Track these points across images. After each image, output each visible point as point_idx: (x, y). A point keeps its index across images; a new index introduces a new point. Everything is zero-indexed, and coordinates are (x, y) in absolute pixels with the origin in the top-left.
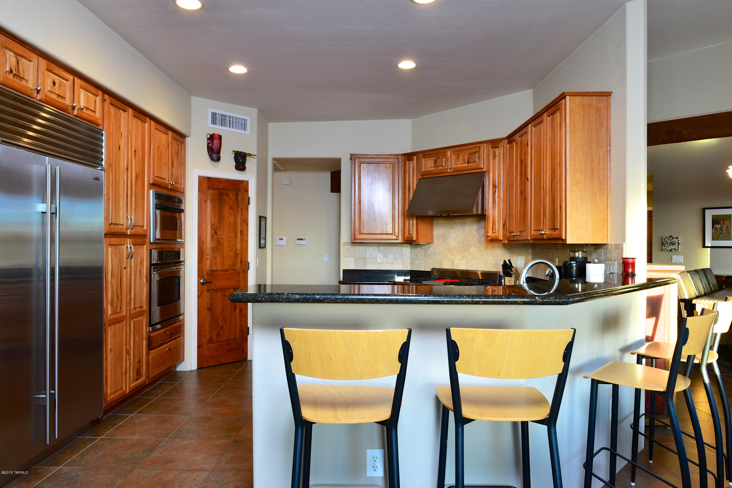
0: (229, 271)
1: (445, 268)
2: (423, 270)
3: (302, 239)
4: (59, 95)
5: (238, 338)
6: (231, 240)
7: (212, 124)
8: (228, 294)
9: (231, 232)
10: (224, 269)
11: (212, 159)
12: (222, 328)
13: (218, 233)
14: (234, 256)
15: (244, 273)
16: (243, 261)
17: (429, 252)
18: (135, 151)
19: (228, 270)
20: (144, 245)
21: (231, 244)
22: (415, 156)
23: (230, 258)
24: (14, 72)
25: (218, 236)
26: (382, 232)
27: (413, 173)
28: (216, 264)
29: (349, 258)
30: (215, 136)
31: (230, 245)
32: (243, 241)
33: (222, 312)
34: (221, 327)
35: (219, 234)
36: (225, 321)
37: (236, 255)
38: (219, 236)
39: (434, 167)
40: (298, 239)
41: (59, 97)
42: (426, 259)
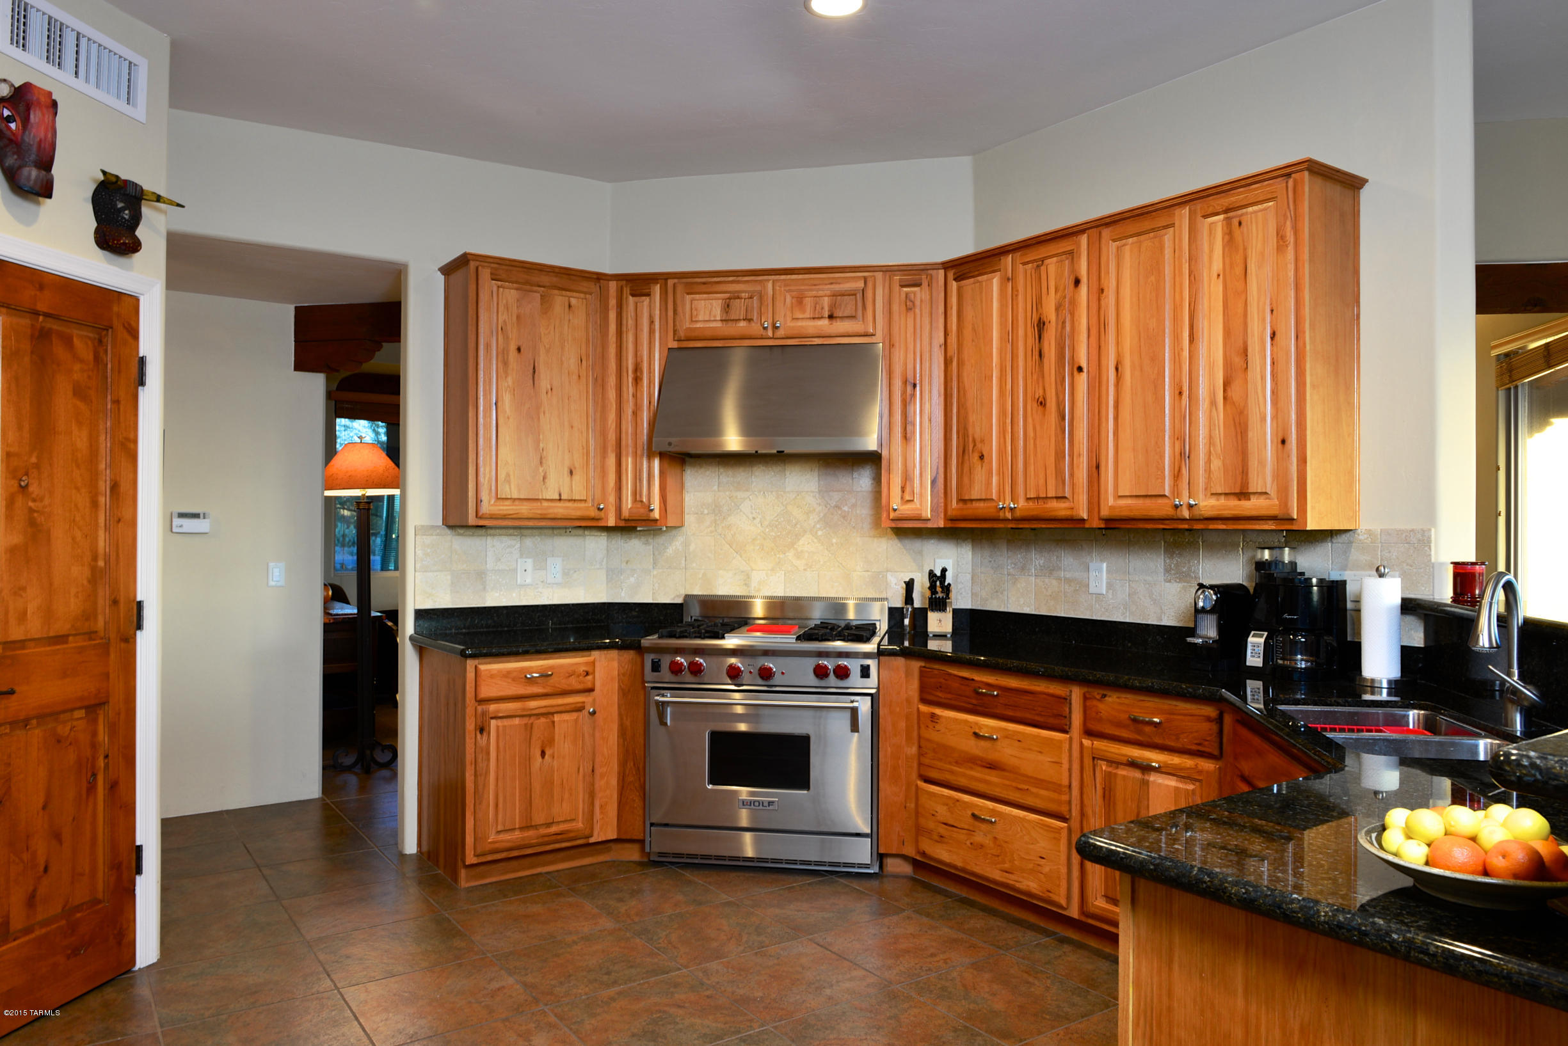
0: (71, 638)
1: (720, 593)
2: (650, 601)
3: (196, 516)
5: (100, 896)
6: (77, 519)
7: (12, 42)
8: (68, 728)
9: (77, 489)
10: (52, 634)
12: (46, 870)
13: (31, 489)
14: (89, 581)
15: (123, 645)
16: (122, 600)
17: (670, 551)
19: (68, 636)
21: (78, 534)
22: (659, 285)
23: (73, 591)
25: (31, 504)
26: (560, 495)
27: (651, 332)
28: (22, 617)
29: (435, 574)
31: (74, 539)
32: (119, 521)
33: (44, 808)
34: (42, 868)
35: (34, 496)
36: (57, 837)
37: (96, 576)
38: (34, 500)
39: (721, 320)
40: (182, 515)
42: (661, 570)
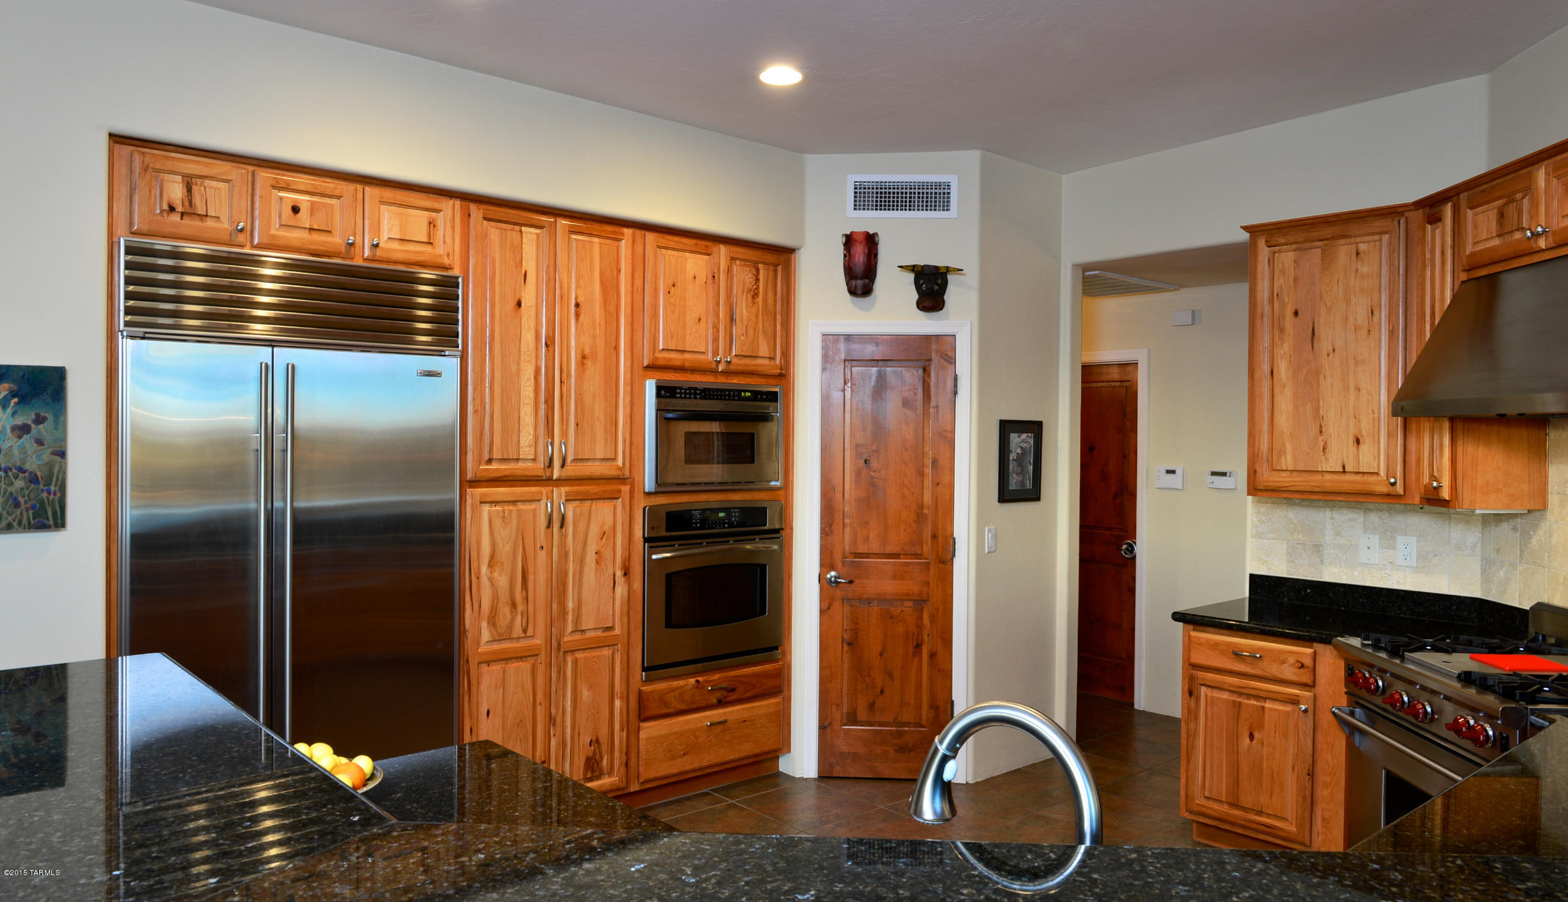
0: (902, 556)
2: (1516, 605)
3: (1224, 474)
4: (311, 229)
5: (924, 722)
6: (906, 483)
7: (855, 209)
8: (899, 611)
9: (906, 464)
10: (887, 552)
11: (852, 292)
12: (882, 692)
13: (872, 465)
14: (914, 521)
15: (940, 565)
16: (940, 536)
17: (1534, 541)
18: (577, 305)
19: (900, 554)
20: (618, 498)
21: (906, 492)
22: (1449, 205)
23: (902, 527)
24: (180, 209)
25: (872, 474)
26: (1344, 467)
27: (1443, 263)
28: (867, 540)
29: (1270, 541)
30: (855, 236)
31: (903, 495)
32: (938, 484)
33: (881, 655)
34: (879, 691)
35: (874, 469)
36: (891, 675)
37: (920, 517)
38: (874, 471)
39: (1498, 236)
40: (1214, 474)
41: (313, 233)
42: (1525, 566)
